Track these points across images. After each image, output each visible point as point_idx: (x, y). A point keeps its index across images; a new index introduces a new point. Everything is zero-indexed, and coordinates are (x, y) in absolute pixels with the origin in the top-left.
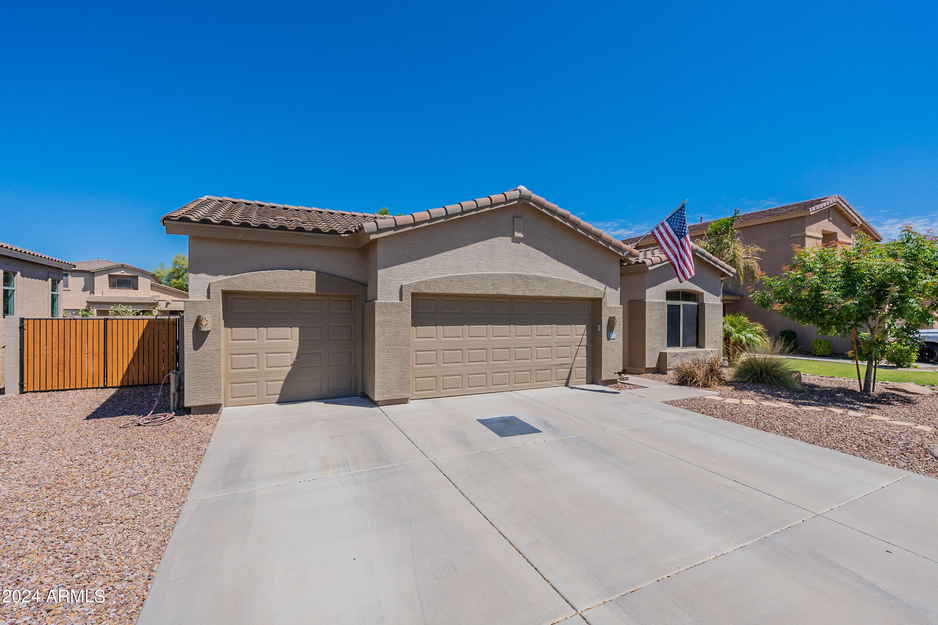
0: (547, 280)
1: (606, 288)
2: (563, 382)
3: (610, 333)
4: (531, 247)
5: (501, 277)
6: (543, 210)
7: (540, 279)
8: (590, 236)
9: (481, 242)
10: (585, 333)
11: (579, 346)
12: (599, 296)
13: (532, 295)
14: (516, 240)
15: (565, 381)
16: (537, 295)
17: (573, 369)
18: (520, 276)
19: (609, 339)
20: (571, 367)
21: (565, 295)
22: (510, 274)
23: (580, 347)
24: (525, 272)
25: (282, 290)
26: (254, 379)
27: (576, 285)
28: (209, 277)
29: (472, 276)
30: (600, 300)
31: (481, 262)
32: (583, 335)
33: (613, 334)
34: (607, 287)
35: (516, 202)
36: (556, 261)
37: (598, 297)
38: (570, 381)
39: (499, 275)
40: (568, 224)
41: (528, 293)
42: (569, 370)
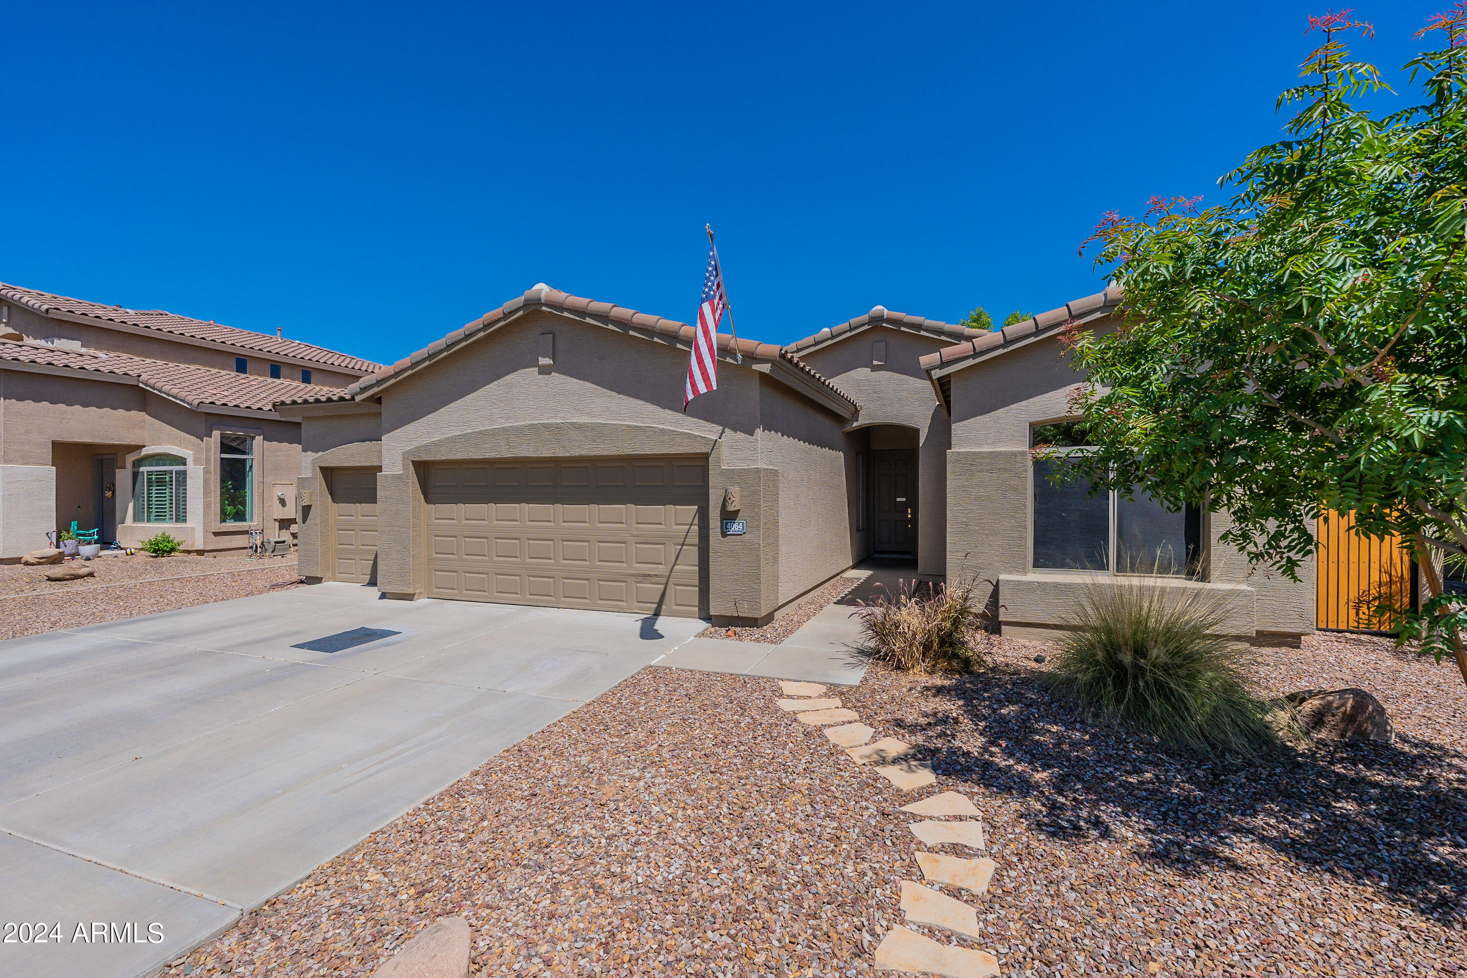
0: (594, 427)
1: (723, 432)
2: (651, 608)
3: (727, 524)
4: (568, 378)
5: (519, 431)
6: (565, 314)
7: (579, 427)
8: (656, 339)
9: (495, 383)
10: (696, 521)
11: (683, 545)
12: (704, 449)
13: (568, 455)
14: (544, 371)
15: (655, 606)
16: (577, 454)
17: (671, 586)
18: (546, 426)
19: (724, 534)
20: (665, 582)
21: (628, 451)
22: (532, 425)
23: (684, 547)
24: (561, 418)
25: (358, 464)
26: (352, 556)
27: (651, 433)
28: (313, 454)
29: (480, 432)
30: (704, 458)
31: (495, 411)
32: (691, 525)
33: (735, 526)
34: (726, 430)
35: (521, 313)
36: (614, 394)
37: (698, 451)
38: (664, 607)
39: (517, 428)
40: (611, 327)
41: (561, 453)
42: (662, 587)
